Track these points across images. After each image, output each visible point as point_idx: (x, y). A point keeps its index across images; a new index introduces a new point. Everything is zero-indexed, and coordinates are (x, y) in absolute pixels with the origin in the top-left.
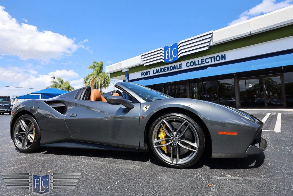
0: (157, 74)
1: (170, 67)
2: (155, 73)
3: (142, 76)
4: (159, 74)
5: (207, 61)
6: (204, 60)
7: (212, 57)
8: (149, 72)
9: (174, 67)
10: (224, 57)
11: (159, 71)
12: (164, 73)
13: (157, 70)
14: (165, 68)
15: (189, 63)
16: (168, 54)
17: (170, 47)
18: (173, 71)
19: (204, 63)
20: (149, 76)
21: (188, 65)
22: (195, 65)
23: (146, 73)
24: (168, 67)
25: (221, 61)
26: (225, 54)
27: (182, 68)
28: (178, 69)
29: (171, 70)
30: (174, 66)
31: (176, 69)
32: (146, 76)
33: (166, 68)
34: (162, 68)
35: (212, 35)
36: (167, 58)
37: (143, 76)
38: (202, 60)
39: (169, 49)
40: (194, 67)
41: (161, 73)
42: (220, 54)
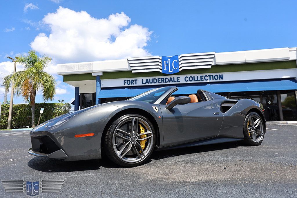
0: (147, 84)
1: (166, 78)
2: (144, 83)
3: (124, 84)
4: (150, 84)
5: (206, 78)
6: (203, 77)
7: (211, 76)
8: (136, 80)
9: (171, 80)
10: (221, 77)
11: (151, 82)
12: (157, 84)
13: (147, 80)
14: (158, 79)
15: (188, 78)
16: (167, 65)
17: (169, 58)
18: (168, 83)
19: (203, 80)
20: (135, 85)
21: (187, 79)
22: (194, 80)
23: (132, 82)
24: (162, 79)
25: (218, 80)
26: (222, 75)
27: (179, 81)
28: (174, 82)
29: (166, 82)
30: (171, 78)
31: (172, 82)
32: (130, 85)
33: (161, 80)
34: (154, 79)
35: (215, 56)
36: (165, 69)
37: (126, 85)
38: (201, 76)
39: (169, 60)
40: (193, 82)
41: (153, 84)
42: (218, 74)
